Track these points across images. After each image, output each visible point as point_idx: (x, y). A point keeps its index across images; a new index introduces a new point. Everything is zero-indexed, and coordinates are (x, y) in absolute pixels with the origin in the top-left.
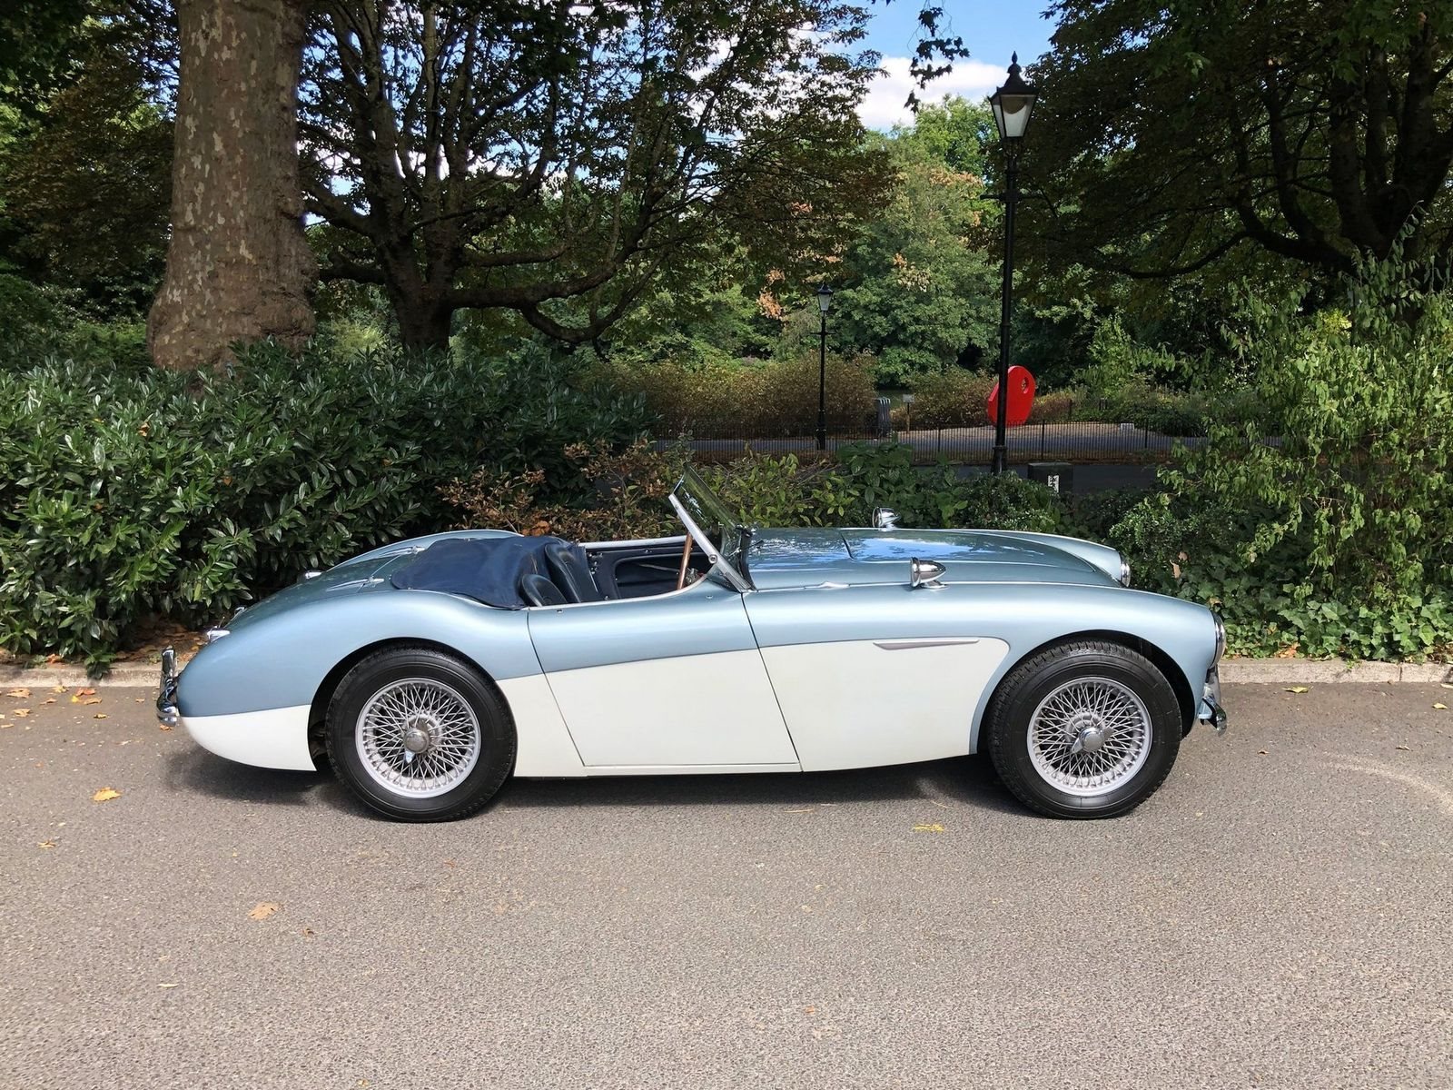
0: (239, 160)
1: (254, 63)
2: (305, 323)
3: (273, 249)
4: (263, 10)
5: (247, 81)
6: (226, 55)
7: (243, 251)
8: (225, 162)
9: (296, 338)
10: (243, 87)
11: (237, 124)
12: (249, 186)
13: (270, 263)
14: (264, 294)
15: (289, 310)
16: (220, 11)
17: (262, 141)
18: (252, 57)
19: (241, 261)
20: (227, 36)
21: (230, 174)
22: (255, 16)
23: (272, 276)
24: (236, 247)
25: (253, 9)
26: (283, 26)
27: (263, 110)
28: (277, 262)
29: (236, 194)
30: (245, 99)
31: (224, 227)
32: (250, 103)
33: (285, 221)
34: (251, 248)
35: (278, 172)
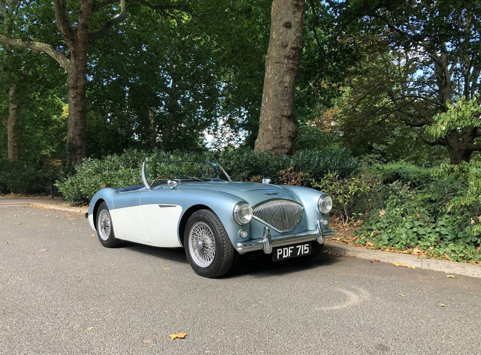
0: (270, 103)
1: (276, 77)
2: (286, 146)
3: (279, 126)
4: (280, 62)
5: (274, 82)
6: (270, 76)
7: (270, 127)
8: (267, 104)
9: (283, 150)
10: (273, 83)
11: (271, 94)
12: (273, 109)
13: (278, 130)
14: (274, 138)
15: (282, 142)
16: (270, 65)
17: (277, 97)
18: (276, 75)
19: (269, 129)
20: (271, 72)
21: (268, 107)
22: (278, 64)
23: (278, 133)
24: (268, 126)
25: (277, 63)
26: (286, 65)
27: (278, 89)
28: (280, 129)
29: (269, 112)
30: (273, 87)
31: (266, 121)
32: (274, 87)
33: (283, 117)
34: (272, 126)
35: (283, 104)
